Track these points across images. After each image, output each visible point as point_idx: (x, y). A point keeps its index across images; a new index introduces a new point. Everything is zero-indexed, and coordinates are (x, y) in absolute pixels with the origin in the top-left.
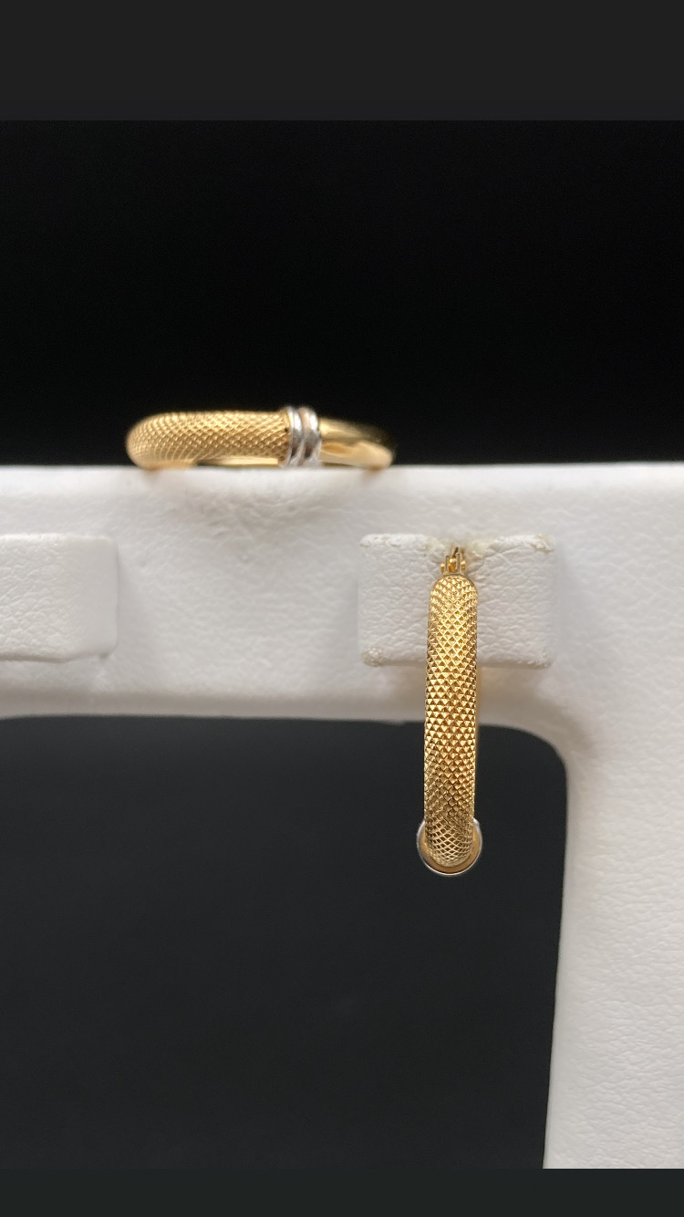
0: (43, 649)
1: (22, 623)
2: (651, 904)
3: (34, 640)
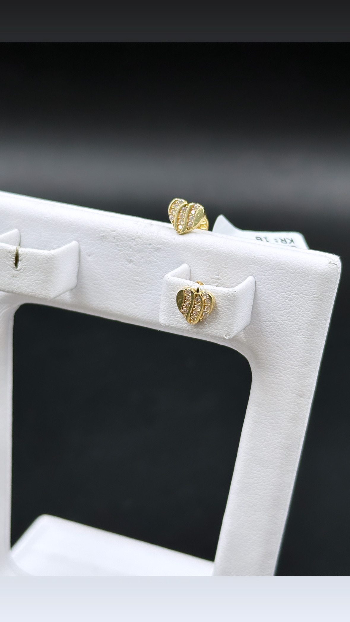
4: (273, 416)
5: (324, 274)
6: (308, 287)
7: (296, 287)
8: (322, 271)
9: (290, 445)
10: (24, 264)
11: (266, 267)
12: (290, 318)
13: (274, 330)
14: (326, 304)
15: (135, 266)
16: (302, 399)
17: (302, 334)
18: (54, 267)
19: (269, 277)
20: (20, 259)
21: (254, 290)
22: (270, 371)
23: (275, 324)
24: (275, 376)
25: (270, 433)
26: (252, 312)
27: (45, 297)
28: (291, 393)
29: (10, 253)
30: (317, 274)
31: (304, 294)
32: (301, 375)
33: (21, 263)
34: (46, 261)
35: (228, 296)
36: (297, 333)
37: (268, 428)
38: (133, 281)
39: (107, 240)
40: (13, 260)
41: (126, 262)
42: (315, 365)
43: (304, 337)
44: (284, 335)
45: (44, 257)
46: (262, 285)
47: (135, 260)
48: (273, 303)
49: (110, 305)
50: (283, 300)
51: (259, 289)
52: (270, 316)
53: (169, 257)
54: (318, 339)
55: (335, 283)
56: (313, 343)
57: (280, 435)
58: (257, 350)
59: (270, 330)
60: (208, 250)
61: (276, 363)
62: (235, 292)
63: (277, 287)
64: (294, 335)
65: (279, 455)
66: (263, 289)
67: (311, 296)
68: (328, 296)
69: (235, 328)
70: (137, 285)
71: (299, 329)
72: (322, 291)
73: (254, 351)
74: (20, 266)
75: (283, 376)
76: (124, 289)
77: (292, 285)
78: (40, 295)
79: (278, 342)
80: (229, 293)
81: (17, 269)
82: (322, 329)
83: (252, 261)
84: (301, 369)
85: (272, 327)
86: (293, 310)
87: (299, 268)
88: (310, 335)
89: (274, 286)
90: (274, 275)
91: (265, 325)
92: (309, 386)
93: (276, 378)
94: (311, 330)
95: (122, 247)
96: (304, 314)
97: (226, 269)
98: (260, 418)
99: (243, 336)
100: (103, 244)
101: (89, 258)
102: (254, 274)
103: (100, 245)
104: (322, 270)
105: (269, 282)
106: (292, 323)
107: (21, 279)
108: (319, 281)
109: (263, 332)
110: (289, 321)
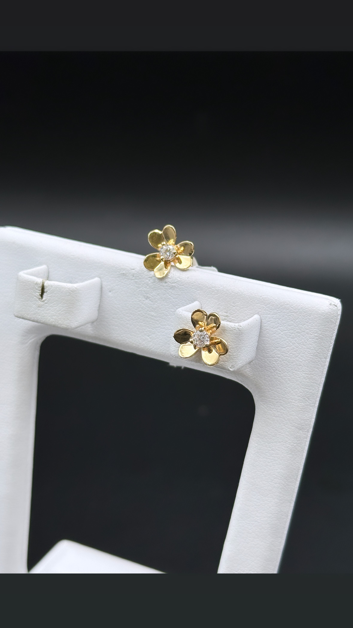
0: (62, 325)
1: (57, 315)
2: (273, 461)
3: (60, 322)
4: (273, 447)
5: (325, 314)
6: (310, 326)
7: (298, 325)
8: (323, 312)
9: (289, 475)
10: (49, 295)
11: (271, 306)
12: (292, 355)
13: (277, 366)
14: (326, 342)
15: (151, 302)
16: (300, 432)
17: (303, 371)
18: (75, 299)
19: (273, 315)
20: (45, 290)
21: (260, 327)
22: (272, 404)
23: (277, 360)
24: (276, 409)
25: (270, 463)
26: (257, 349)
27: (66, 326)
28: (291, 425)
29: (36, 285)
30: (319, 314)
31: (305, 333)
32: (301, 409)
33: (46, 294)
34: (70, 293)
35: (234, 331)
36: (298, 369)
37: (269, 459)
38: (149, 316)
39: (126, 277)
40: (39, 291)
41: (143, 298)
42: (314, 400)
43: (304, 374)
44: (286, 370)
45: (68, 290)
46: (267, 323)
47: (151, 297)
48: (276, 340)
49: (126, 337)
50: (286, 338)
51: (264, 327)
52: (273, 352)
53: (183, 295)
54: (317, 376)
55: (335, 324)
56: (313, 379)
57: (279, 466)
58: (260, 384)
59: (273, 366)
60: (218, 289)
61: (278, 397)
62: (240, 327)
63: (280, 325)
64: (296, 371)
65: (277, 484)
66: (267, 327)
67: (312, 334)
68: (328, 336)
69: (239, 361)
70: (152, 320)
71: (300, 365)
72: (322, 330)
73: (258, 385)
74: (46, 297)
75: (284, 409)
76: (140, 323)
77: (295, 324)
78: (62, 324)
79: (279, 377)
80: (235, 328)
81: (42, 300)
82: (321, 366)
83: (258, 301)
84: (300, 403)
85: (275, 362)
86: (295, 347)
87: (302, 308)
88: (309, 372)
89: (278, 325)
90: (279, 314)
91: (269, 361)
92: (308, 420)
93: (278, 412)
94: (311, 367)
95: (140, 285)
96: (305, 352)
97: (234, 308)
98: (262, 449)
99: (247, 370)
100: (123, 281)
101: (110, 293)
102: (259, 313)
103: (120, 282)
104: (323, 310)
105: (274, 320)
106: (294, 359)
107: (46, 309)
108: (319, 321)
109: (266, 368)
110: (291, 358)
